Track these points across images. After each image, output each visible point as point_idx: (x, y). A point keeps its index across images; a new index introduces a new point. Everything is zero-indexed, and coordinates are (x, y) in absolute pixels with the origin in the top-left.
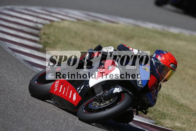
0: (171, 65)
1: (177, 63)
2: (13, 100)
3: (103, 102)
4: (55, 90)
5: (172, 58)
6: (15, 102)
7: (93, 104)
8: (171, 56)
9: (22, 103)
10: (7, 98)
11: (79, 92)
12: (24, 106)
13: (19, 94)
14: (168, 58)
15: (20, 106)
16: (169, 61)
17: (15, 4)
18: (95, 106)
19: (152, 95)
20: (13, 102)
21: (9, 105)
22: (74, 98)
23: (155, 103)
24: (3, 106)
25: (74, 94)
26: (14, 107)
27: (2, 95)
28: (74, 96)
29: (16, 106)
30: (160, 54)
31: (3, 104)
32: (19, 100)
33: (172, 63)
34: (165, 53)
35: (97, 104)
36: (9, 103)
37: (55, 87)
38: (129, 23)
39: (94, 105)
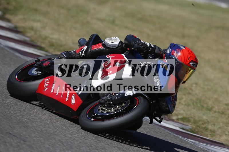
0: (191, 64)
3: (113, 106)
4: (45, 90)
7: (99, 110)
8: (191, 52)
14: (187, 54)
16: (189, 59)
18: (103, 112)
22: (73, 101)
25: (73, 97)
33: (192, 61)
35: (104, 109)
37: (45, 86)
39: (101, 111)
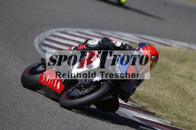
0: (152, 57)
1: (158, 55)
2: (66, 121)
3: (83, 89)
5: (153, 50)
6: (67, 123)
9: (75, 124)
10: (59, 120)
11: (63, 81)
12: (77, 127)
13: (72, 115)
15: (72, 127)
16: (151, 53)
17: (67, 27)
19: (131, 84)
20: (66, 123)
21: (61, 127)
22: (58, 87)
23: (135, 91)
24: (55, 127)
26: (67, 129)
27: (55, 117)
28: (58, 84)
29: (68, 128)
30: (142, 46)
31: (56, 126)
32: (71, 122)
33: (153, 55)
34: (148, 45)
36: (61, 125)
37: (43, 78)
38: (183, 46)
